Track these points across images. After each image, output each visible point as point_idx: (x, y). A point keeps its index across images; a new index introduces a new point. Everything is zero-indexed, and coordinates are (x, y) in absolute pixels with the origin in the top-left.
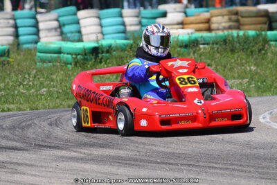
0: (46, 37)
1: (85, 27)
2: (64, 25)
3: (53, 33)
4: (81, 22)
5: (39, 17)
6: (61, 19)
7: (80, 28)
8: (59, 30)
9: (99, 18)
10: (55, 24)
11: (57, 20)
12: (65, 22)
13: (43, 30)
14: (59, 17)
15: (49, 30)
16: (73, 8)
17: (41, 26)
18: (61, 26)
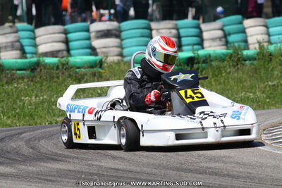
0: (210, 47)
1: (251, 36)
2: (229, 34)
3: (218, 42)
4: (247, 31)
5: (204, 27)
6: (226, 28)
7: (247, 37)
8: (224, 39)
9: (266, 26)
10: (220, 33)
11: (222, 29)
12: (231, 32)
13: (207, 40)
14: (224, 26)
15: (213, 39)
16: (239, 17)
17: (206, 35)
18: (226, 36)
